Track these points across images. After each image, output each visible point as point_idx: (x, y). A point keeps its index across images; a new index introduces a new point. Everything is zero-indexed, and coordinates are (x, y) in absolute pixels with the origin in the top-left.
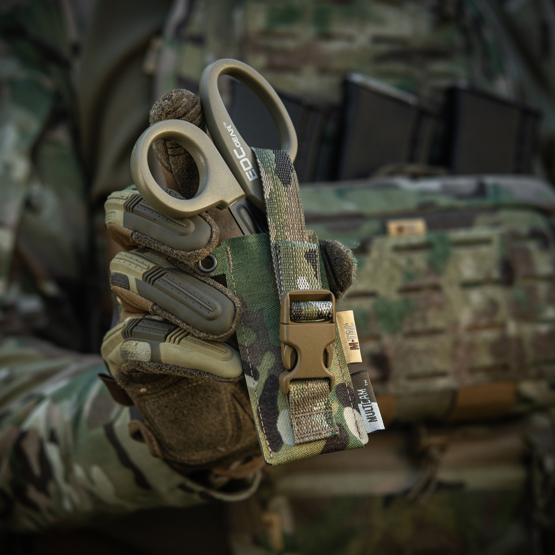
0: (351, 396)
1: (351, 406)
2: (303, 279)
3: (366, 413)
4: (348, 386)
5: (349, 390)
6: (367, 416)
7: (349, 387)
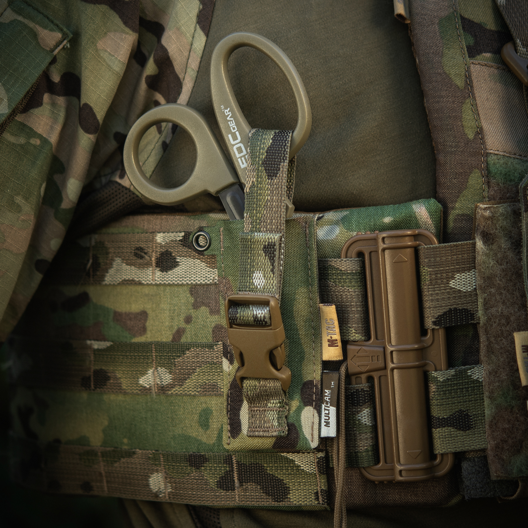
0: (315, 395)
1: (313, 405)
2: (259, 273)
3: (325, 416)
4: (316, 384)
5: (316, 389)
6: (325, 419)
7: (316, 386)
